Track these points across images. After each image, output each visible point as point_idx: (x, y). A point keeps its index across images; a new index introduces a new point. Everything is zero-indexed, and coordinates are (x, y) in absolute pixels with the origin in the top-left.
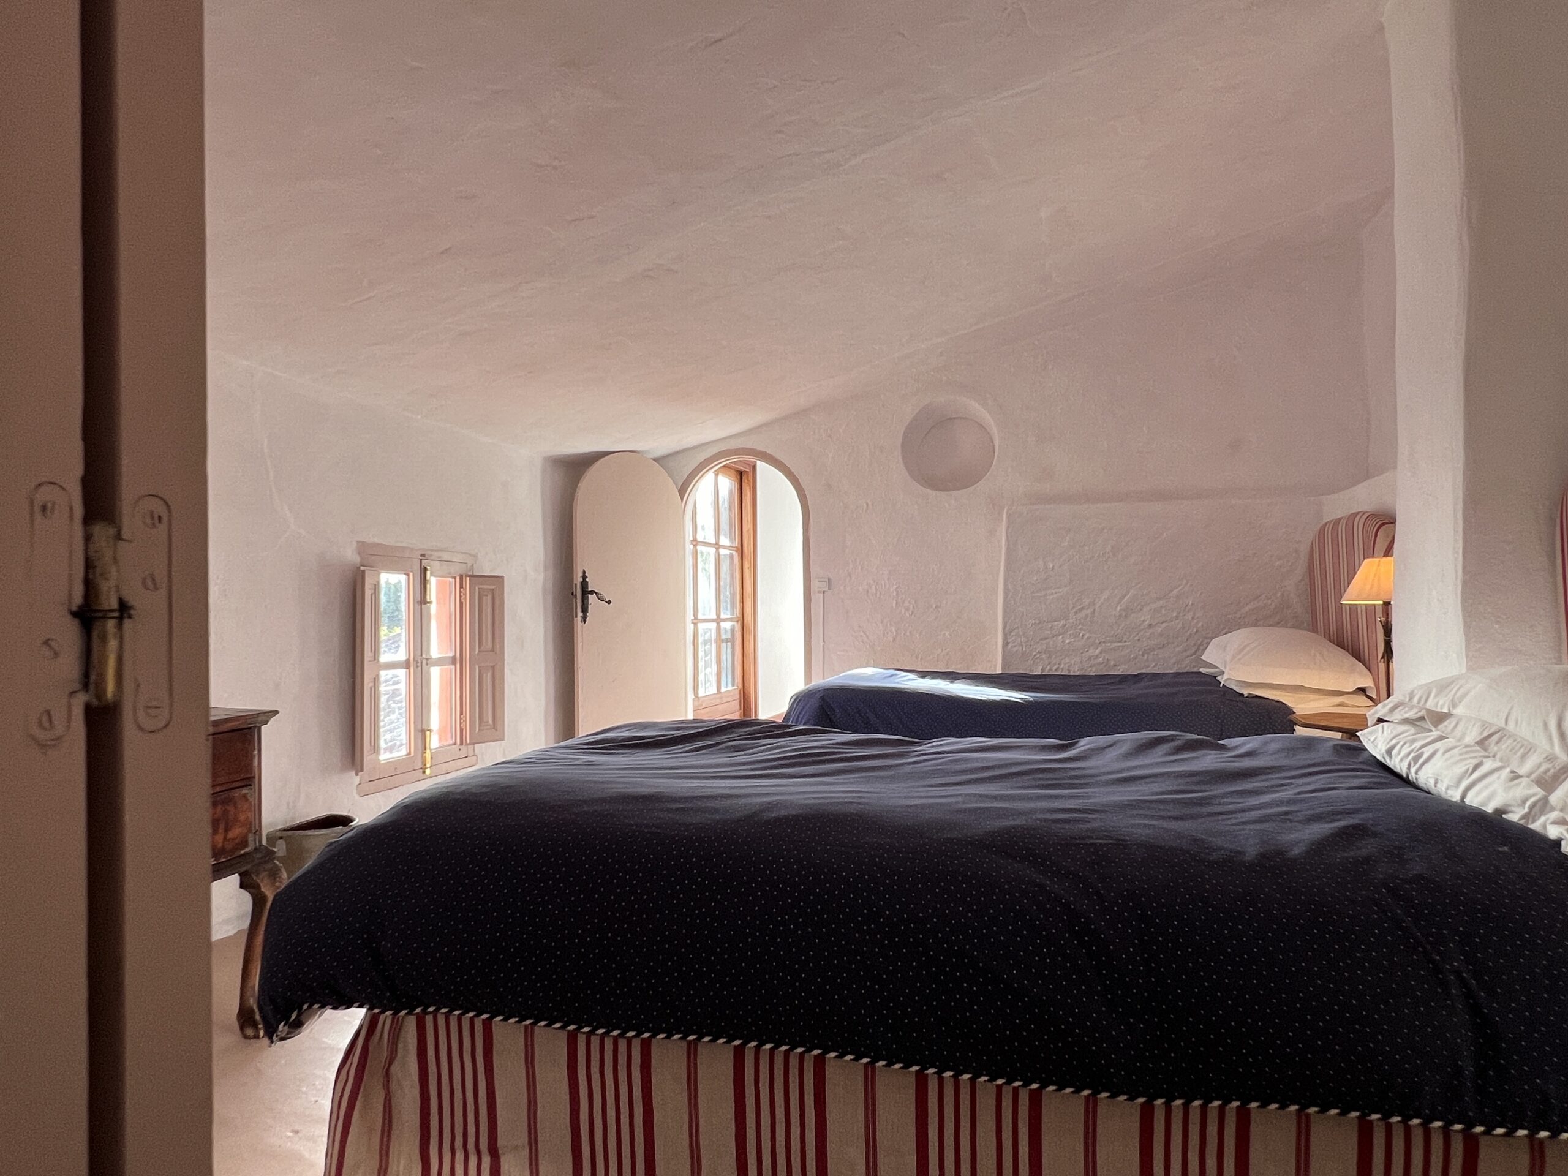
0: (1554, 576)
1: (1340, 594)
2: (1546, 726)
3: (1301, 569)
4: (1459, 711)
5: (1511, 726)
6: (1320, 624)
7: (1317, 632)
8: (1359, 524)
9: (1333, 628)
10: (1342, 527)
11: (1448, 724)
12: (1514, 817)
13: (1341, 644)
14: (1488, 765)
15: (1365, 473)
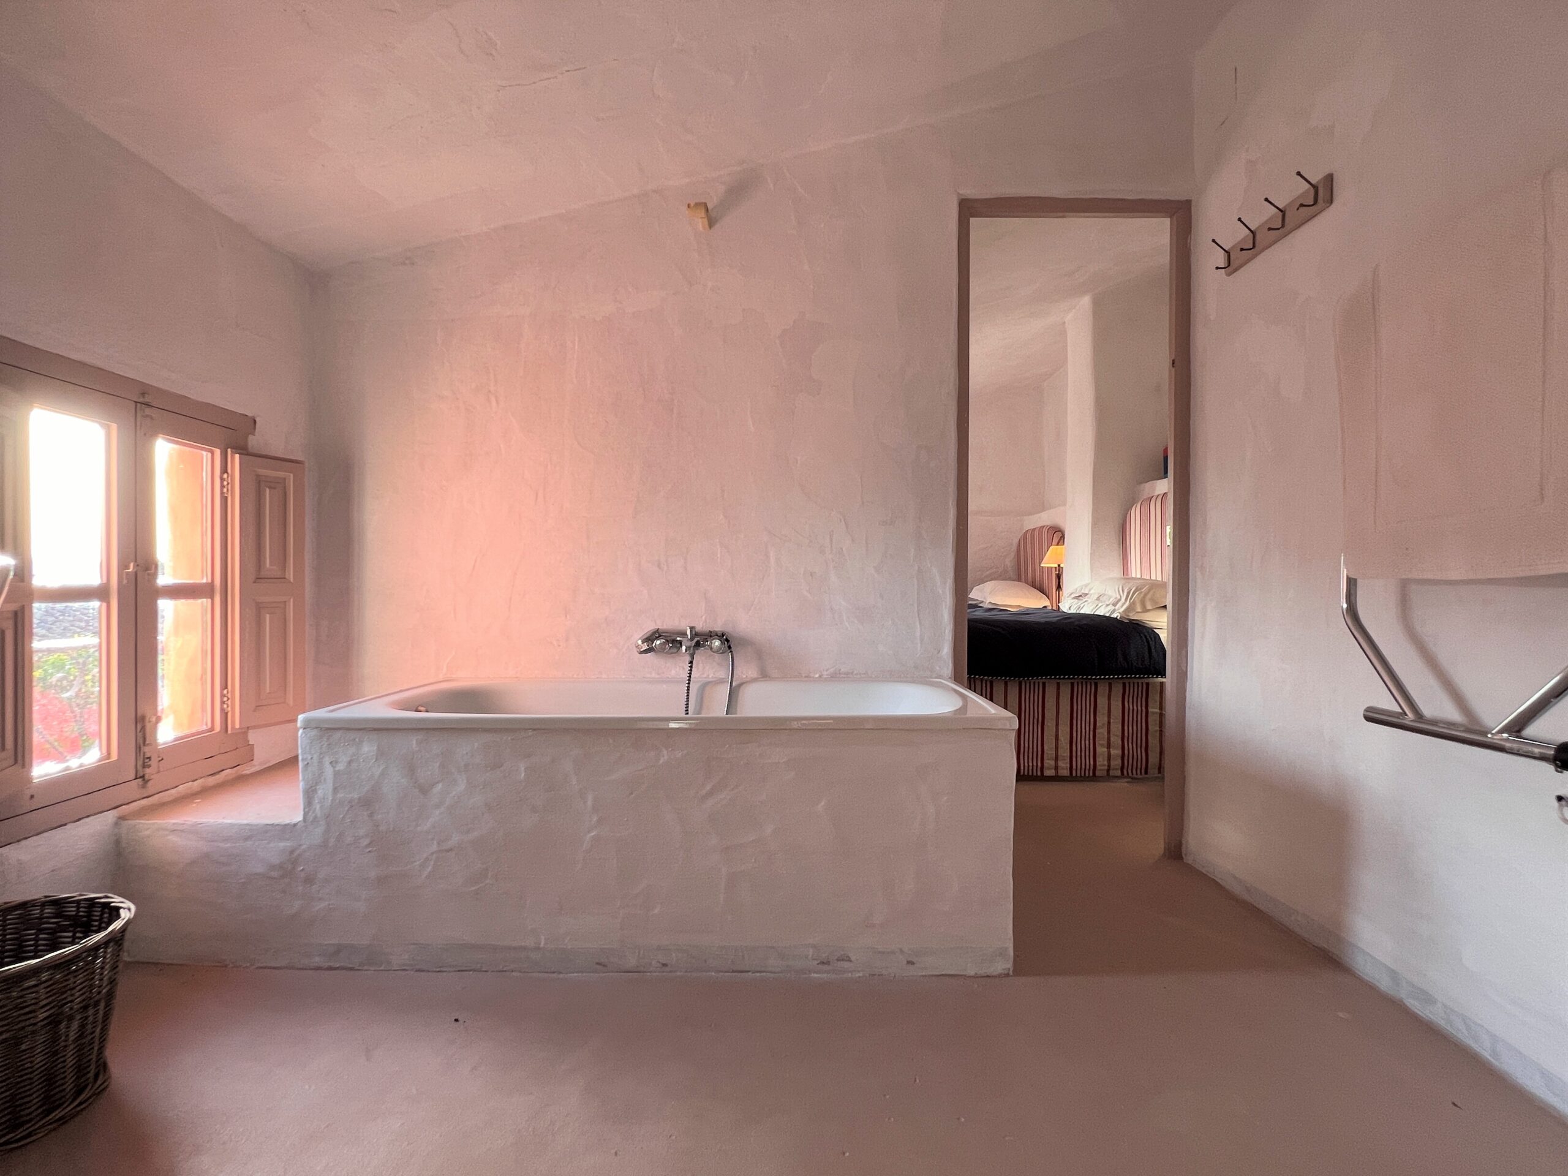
0: (1120, 545)
1: (1040, 563)
2: (1115, 590)
3: (1013, 555)
4: (1092, 592)
5: (1106, 593)
6: (1023, 577)
7: (1021, 582)
8: (1045, 531)
9: (1030, 580)
10: (1037, 531)
11: (1088, 596)
12: (1107, 615)
13: (1034, 586)
14: (1100, 605)
15: (1043, 507)
